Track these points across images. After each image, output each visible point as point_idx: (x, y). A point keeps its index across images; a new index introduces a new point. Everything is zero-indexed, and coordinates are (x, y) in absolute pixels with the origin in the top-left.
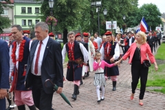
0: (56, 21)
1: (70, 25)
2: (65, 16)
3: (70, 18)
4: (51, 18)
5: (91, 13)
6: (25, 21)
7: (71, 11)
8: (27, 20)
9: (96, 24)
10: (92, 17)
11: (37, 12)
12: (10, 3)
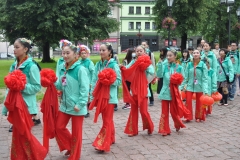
0: (175, 23)
1: (192, 29)
2: (185, 18)
3: (191, 19)
4: (169, 19)
5: (218, 13)
6: (132, 23)
7: (194, 11)
8: (135, 22)
9: (224, 28)
10: (219, 19)
11: (147, 13)
12: (118, 2)
